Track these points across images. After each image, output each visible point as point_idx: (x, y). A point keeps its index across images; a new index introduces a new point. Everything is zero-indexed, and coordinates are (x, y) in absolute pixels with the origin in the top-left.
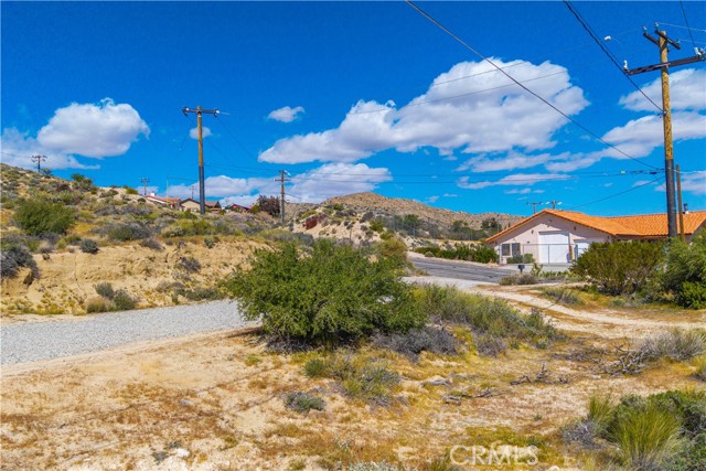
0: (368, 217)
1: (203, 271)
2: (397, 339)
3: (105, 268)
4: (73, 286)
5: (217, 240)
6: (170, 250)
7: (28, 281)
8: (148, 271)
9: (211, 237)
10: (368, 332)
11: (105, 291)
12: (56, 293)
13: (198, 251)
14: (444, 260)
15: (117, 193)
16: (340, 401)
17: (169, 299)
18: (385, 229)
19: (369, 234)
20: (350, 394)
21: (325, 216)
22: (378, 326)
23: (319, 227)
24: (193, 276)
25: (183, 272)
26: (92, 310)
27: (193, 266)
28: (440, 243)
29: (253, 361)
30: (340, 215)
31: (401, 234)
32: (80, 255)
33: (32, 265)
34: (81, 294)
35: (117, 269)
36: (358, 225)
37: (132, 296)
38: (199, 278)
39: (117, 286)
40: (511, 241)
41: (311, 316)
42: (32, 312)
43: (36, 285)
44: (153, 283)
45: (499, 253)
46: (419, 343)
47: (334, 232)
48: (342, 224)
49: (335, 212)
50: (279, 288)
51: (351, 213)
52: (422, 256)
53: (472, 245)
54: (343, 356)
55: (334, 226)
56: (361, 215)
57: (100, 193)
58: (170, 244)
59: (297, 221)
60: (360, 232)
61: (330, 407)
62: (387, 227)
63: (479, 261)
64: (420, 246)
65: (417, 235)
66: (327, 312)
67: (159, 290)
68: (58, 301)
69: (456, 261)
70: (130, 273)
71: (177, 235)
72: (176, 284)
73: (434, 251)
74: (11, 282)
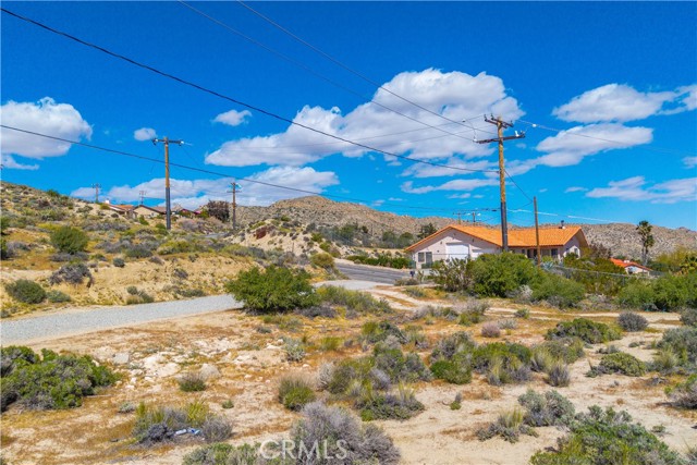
0: (311, 228)
1: (189, 278)
2: (306, 311)
3: (131, 277)
4: (113, 288)
5: (197, 256)
6: (168, 264)
7: (89, 286)
8: (156, 278)
9: (192, 254)
10: (292, 308)
11: (133, 291)
12: (105, 292)
13: (185, 265)
14: (369, 266)
15: (91, 209)
16: (278, 331)
17: (172, 296)
18: (324, 240)
19: (310, 245)
20: (281, 329)
21: (273, 227)
22: (297, 305)
23: (268, 237)
24: (184, 281)
25: (177, 279)
26: (129, 303)
27: (183, 275)
28: (369, 251)
29: (241, 319)
30: (287, 226)
31: (338, 245)
32: (114, 269)
33: (89, 275)
34: (119, 293)
35: (137, 278)
36: (301, 236)
37: (149, 294)
38: (188, 283)
39: (139, 288)
40: (425, 251)
41: (266, 300)
42: (95, 303)
43: (92, 288)
44: (160, 286)
45: (416, 260)
46: (315, 312)
47: (281, 242)
48: (288, 234)
49: (282, 223)
50: (252, 288)
51: (296, 224)
52: (352, 263)
53: (397, 253)
54: (279, 316)
55: (281, 237)
56: (304, 227)
57: (76, 209)
58: (167, 260)
59: (248, 231)
60: (303, 242)
61: (273, 332)
62: (326, 238)
63: (395, 267)
64: (352, 254)
65: (351, 245)
66: (273, 298)
67: (165, 291)
68: (107, 297)
69: (378, 267)
70: (145, 280)
71: (169, 253)
72: (174, 287)
73: (362, 259)
74: (80, 286)
